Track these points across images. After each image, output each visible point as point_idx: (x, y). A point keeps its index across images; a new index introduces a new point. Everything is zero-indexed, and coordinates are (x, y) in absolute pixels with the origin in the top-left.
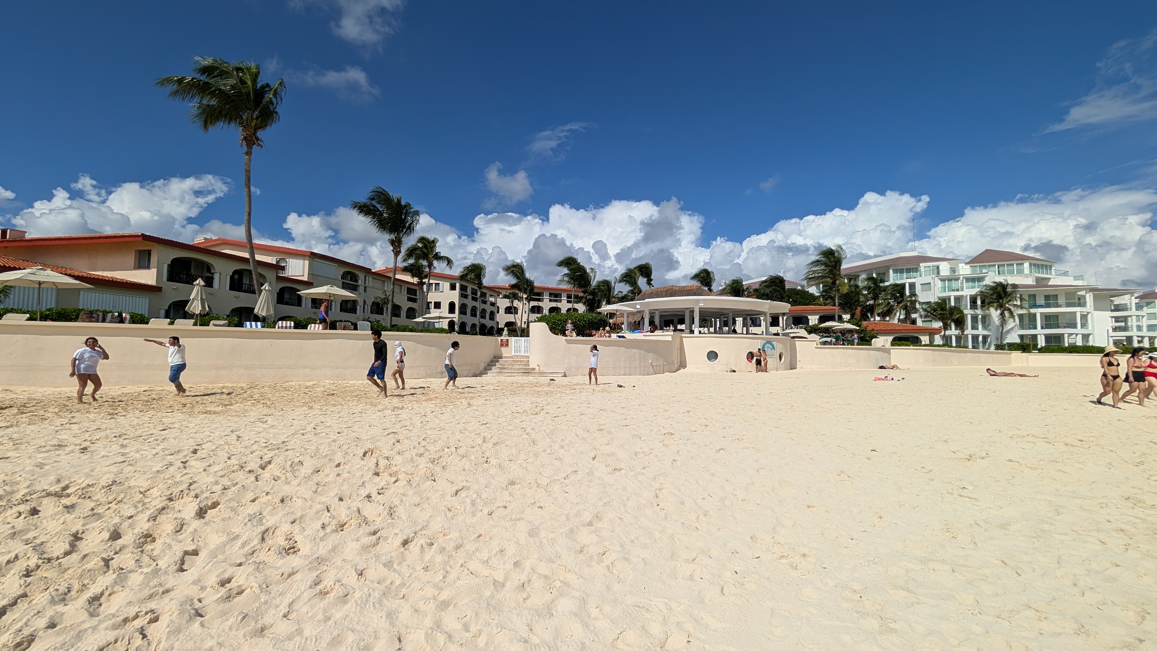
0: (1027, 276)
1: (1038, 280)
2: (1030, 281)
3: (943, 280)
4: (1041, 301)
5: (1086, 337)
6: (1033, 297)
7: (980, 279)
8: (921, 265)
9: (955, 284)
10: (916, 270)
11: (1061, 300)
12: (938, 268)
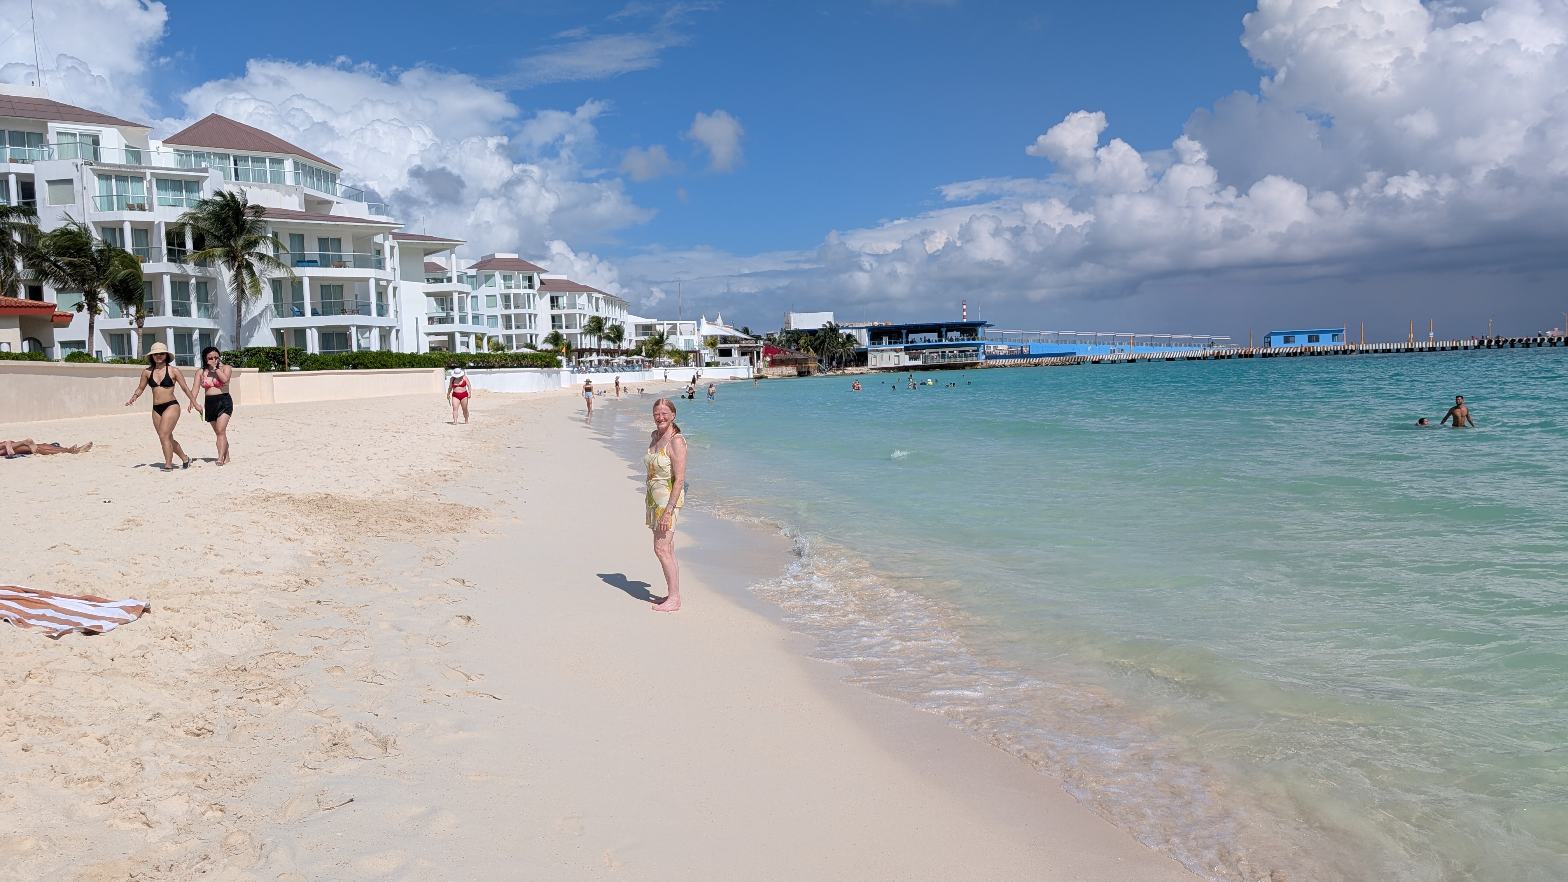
0: (288, 191)
1: (311, 203)
2: (294, 203)
3: (104, 176)
4: (312, 251)
5: (385, 334)
6: (298, 239)
7: (193, 185)
8: (50, 125)
9: (135, 192)
10: (39, 139)
11: (347, 253)
12: (96, 142)
